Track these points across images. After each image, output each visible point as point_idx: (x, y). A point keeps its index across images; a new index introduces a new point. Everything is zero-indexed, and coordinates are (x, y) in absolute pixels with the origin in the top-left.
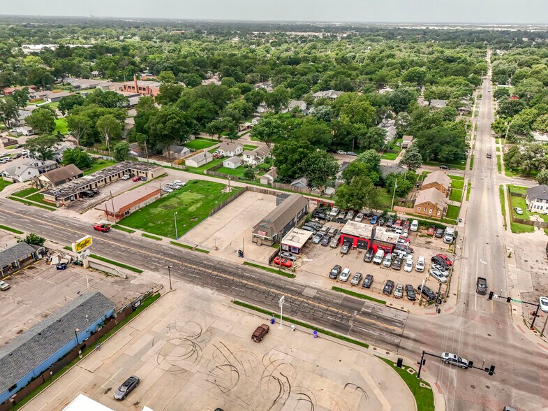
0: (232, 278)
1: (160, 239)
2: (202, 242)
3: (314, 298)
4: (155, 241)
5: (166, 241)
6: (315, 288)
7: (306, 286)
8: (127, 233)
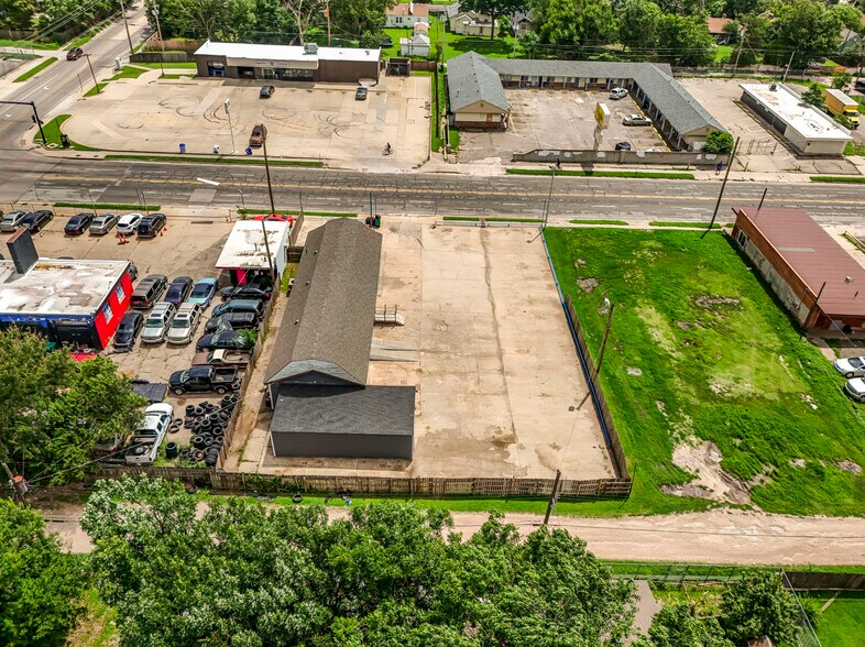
0: (355, 189)
1: (575, 222)
2: (484, 235)
3: (193, 189)
4: (578, 217)
5: (559, 221)
6: (193, 203)
7: (212, 203)
8: (657, 219)
